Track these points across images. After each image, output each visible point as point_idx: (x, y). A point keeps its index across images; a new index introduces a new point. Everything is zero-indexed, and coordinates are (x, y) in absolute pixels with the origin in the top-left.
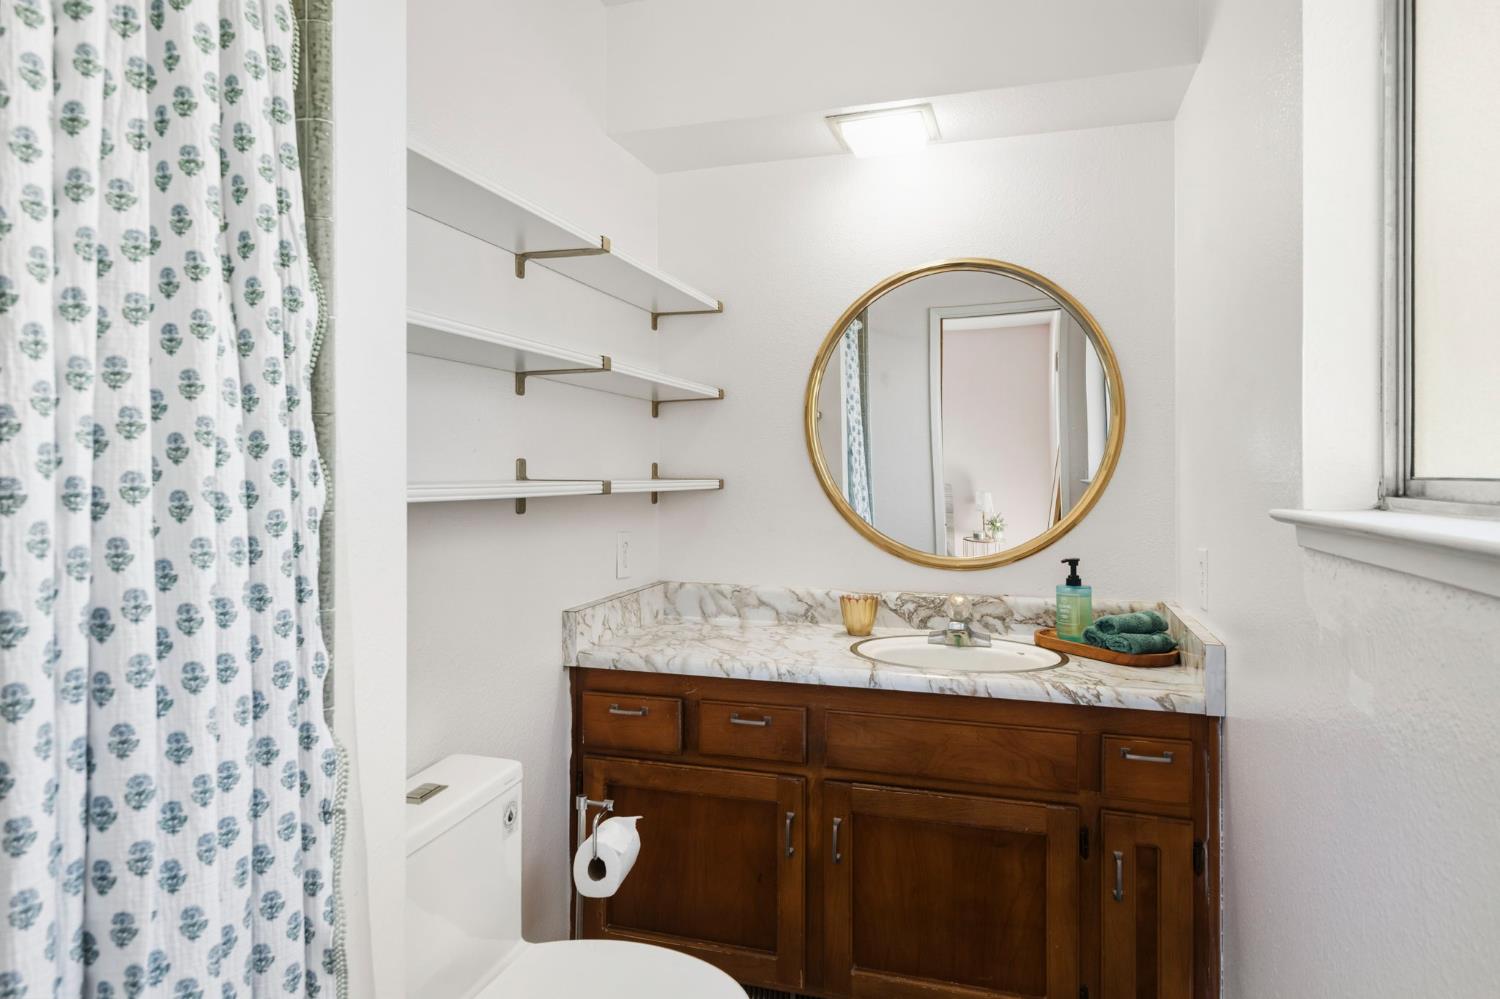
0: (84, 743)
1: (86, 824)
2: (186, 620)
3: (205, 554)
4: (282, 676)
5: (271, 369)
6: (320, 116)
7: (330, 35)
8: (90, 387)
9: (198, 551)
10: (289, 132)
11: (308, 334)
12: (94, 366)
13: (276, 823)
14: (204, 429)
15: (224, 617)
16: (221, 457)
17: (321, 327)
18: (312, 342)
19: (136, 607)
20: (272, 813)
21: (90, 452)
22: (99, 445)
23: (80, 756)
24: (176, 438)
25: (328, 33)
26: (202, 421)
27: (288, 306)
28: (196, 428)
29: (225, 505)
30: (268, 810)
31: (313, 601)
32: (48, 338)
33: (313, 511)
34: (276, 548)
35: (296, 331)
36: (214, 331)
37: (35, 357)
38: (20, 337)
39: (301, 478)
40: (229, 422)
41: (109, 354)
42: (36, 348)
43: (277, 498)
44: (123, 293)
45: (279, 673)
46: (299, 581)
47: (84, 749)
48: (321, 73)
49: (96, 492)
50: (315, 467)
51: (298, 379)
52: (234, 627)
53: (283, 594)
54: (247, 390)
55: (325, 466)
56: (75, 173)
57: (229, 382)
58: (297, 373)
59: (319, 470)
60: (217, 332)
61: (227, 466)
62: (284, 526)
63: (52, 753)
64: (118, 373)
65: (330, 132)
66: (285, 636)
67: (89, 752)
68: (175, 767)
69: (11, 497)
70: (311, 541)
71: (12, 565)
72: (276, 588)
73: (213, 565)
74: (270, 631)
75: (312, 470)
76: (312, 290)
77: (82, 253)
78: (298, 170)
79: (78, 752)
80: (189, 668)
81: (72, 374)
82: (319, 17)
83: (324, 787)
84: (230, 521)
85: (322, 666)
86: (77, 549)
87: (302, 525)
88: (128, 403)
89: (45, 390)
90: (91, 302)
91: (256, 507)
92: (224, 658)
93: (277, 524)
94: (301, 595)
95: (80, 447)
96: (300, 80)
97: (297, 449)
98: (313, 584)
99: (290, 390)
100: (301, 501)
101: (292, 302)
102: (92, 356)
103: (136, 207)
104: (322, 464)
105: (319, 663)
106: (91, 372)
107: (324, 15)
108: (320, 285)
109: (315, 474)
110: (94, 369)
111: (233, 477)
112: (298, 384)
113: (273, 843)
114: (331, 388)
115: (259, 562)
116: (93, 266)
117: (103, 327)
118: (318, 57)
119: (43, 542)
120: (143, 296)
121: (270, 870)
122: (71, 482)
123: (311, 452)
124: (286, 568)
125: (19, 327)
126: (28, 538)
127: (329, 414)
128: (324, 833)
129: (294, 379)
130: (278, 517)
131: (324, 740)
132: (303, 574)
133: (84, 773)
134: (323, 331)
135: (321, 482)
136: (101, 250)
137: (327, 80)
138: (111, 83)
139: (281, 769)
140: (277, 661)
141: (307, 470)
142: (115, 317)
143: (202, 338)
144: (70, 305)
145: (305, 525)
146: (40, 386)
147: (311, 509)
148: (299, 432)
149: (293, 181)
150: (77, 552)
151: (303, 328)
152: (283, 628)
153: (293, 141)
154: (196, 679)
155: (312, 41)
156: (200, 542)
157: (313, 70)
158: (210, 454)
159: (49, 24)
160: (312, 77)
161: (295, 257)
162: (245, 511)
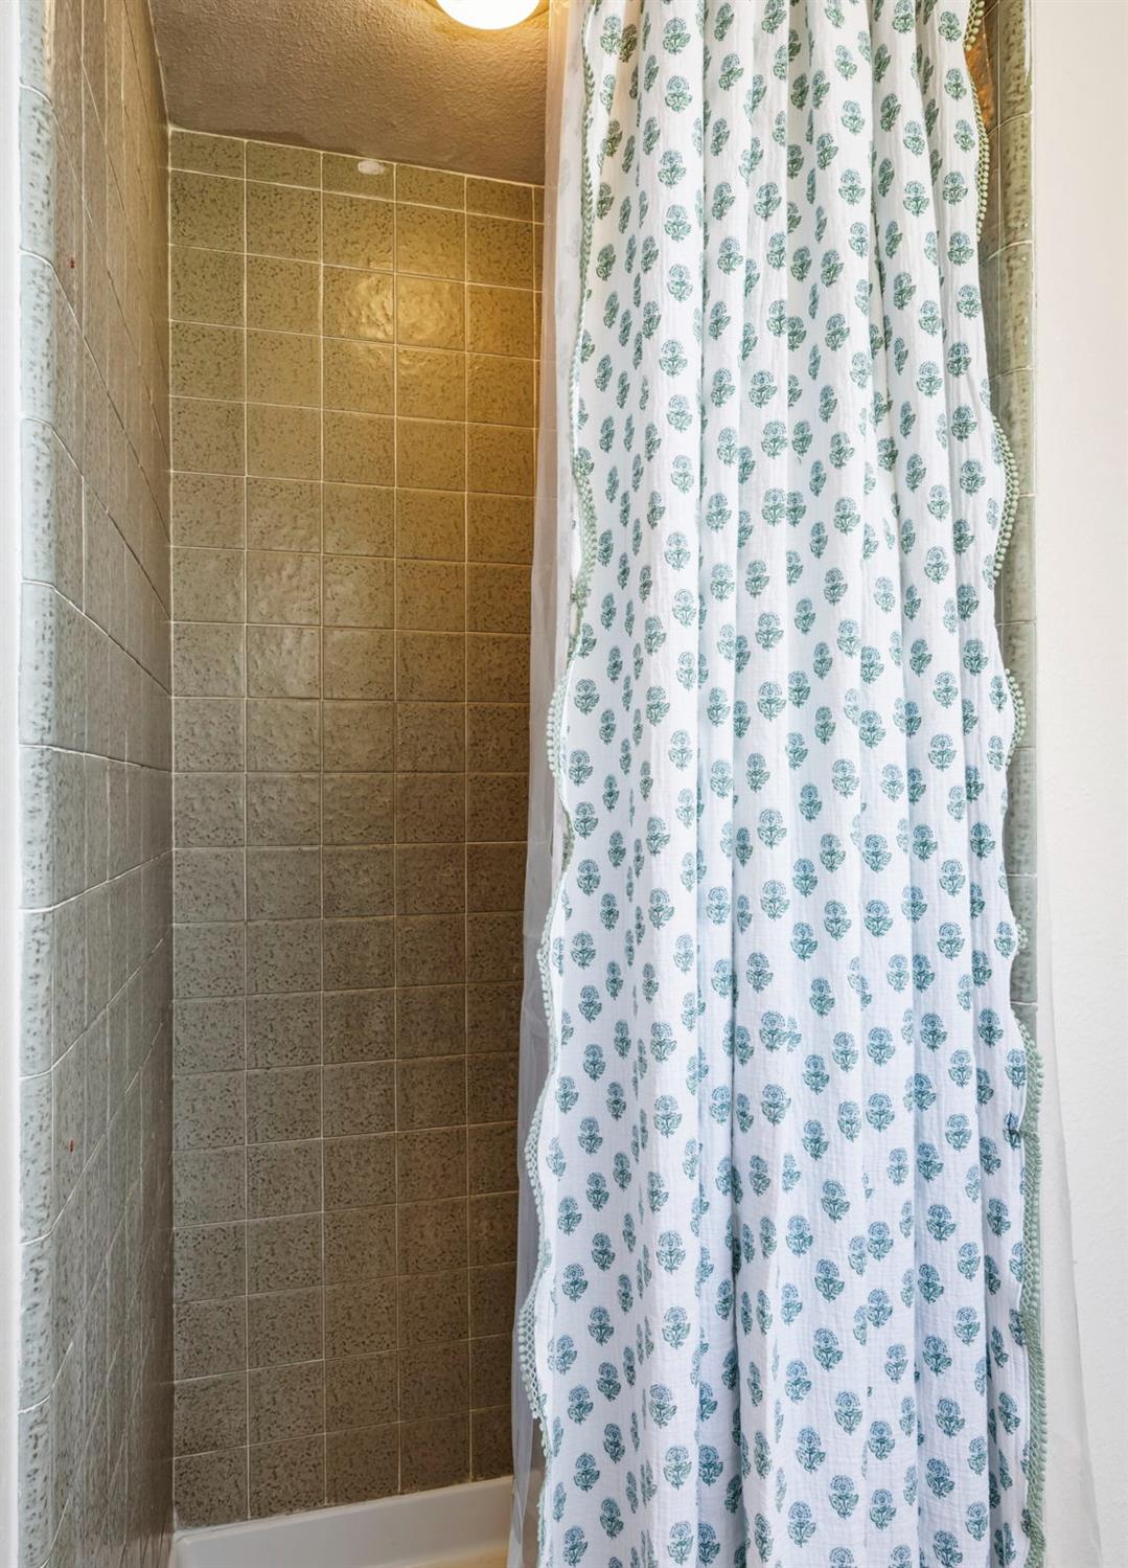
0: (729, 967)
1: (732, 1053)
2: (828, 854)
3: (848, 779)
4: (950, 945)
5: (934, 562)
6: (1015, 240)
7: (1028, 129)
8: (732, 596)
9: (840, 775)
10: (968, 273)
11: (992, 518)
12: (735, 575)
13: (944, 1123)
14: (847, 635)
15: (875, 857)
16: (869, 671)
17: (1010, 507)
18: (998, 528)
19: (771, 830)
20: (938, 1108)
21: (732, 665)
22: (742, 658)
23: (723, 980)
24: (822, 649)
25: (1026, 128)
26: (845, 626)
27: (965, 487)
28: (838, 635)
29: (877, 726)
30: (934, 1103)
31: (996, 857)
32: (692, 547)
33: (996, 742)
34: (944, 782)
35: (975, 515)
36: (858, 521)
37: (678, 566)
38: (666, 548)
39: (980, 699)
40: (882, 629)
41: (751, 559)
42: (678, 557)
43: (945, 721)
44: (763, 492)
45: (946, 938)
46: (978, 829)
47: (728, 973)
48: (1016, 184)
49: (740, 707)
50: (999, 686)
51: (977, 576)
52: (888, 870)
53: (953, 841)
54: (909, 592)
55: (1012, 679)
56: (720, 376)
57: (883, 582)
58: (976, 569)
59: (1006, 690)
60: (862, 522)
61: (881, 681)
62: (952, 755)
63: (693, 967)
64: (758, 579)
65: (1028, 255)
66: (953, 893)
67: (734, 978)
68: (818, 1017)
69: (658, 706)
70: (995, 783)
71: (658, 773)
72: (941, 832)
73: (857, 792)
74: (935, 885)
75: (996, 690)
76: (999, 462)
77: (723, 457)
78: (980, 315)
79: (720, 975)
80: (831, 908)
81: (716, 585)
82: (1013, 113)
83: (1010, 1100)
84: (884, 745)
85: (1008, 941)
86: (719, 763)
87: (982, 759)
88: (767, 610)
89: (686, 599)
90: (733, 506)
91: (919, 732)
92: (875, 906)
93: (942, 753)
94: (979, 846)
95: (721, 658)
96: (991, 205)
97: (973, 661)
98: (996, 834)
99: (962, 591)
100: (980, 729)
101: (970, 479)
102: (733, 565)
103: (775, 396)
104: (1008, 676)
105: (1004, 936)
106: (733, 579)
107: (1020, 108)
108: (1011, 455)
109: (1000, 695)
110: (736, 576)
111: (888, 694)
112: (977, 582)
113: (941, 1146)
114: (1029, 587)
115: (922, 798)
116: (734, 470)
117: (745, 531)
118: (1013, 166)
119: (683, 751)
120: (781, 492)
121: (937, 1178)
122: (714, 695)
123: (994, 666)
124: (956, 810)
125: (665, 538)
126: (670, 746)
127: (1026, 621)
128: (1012, 1159)
129: (973, 577)
130: (943, 744)
131: (1012, 1036)
132: (984, 820)
133: (729, 998)
134: (1013, 512)
135: (1009, 705)
136: (745, 452)
137: (1024, 190)
138: (754, 273)
139: (949, 1057)
140: (943, 923)
141: (988, 689)
142: (756, 520)
143: (845, 531)
144: (715, 515)
145: (986, 760)
146: (682, 595)
147: (993, 739)
148: (977, 642)
149: (973, 332)
150: (719, 767)
151: (985, 509)
152: (951, 882)
153: (975, 282)
154: (837, 921)
155: (1005, 149)
156: (841, 765)
157: (1007, 184)
158: (856, 662)
159: (697, 232)
160: (1005, 194)
161: (975, 424)
162: (904, 737)
